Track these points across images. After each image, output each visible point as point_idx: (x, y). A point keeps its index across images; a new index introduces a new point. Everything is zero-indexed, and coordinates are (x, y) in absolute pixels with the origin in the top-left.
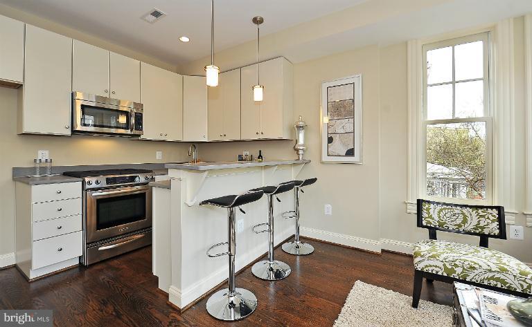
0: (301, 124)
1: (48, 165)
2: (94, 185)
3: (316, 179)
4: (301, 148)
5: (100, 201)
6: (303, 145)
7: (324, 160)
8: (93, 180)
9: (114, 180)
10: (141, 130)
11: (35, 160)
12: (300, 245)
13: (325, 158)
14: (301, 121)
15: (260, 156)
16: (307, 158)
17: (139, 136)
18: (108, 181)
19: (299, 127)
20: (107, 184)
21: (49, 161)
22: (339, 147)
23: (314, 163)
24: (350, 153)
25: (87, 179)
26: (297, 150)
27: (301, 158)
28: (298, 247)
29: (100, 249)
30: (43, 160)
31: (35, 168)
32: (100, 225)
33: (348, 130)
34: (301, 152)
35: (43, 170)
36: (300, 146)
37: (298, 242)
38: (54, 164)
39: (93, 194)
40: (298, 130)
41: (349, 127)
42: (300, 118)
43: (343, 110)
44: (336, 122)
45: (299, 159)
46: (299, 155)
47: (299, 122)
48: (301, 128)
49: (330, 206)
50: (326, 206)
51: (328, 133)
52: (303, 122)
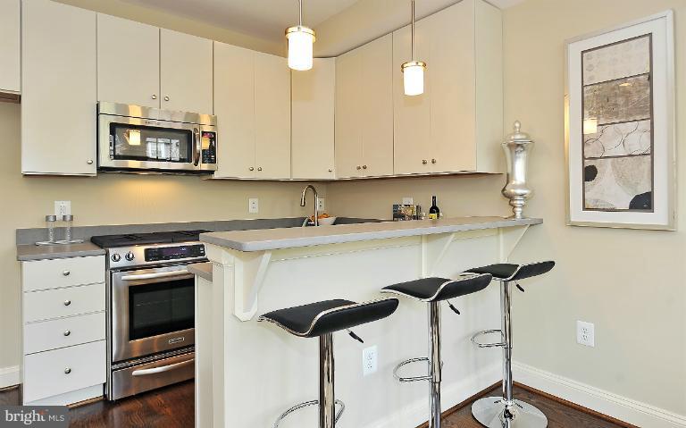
0: (518, 139)
1: (67, 225)
2: (123, 263)
3: (551, 264)
4: (519, 191)
5: (135, 291)
6: (524, 186)
7: (574, 219)
8: (122, 252)
9: (159, 254)
10: (214, 161)
11: (47, 218)
13: (578, 215)
14: (520, 133)
15: (434, 209)
16: (533, 215)
17: (212, 172)
18: (149, 255)
19: (516, 147)
20: (147, 259)
21: (68, 218)
22: (613, 189)
23: (552, 225)
24: (643, 202)
25: (112, 251)
26: (511, 198)
27: (518, 214)
29: (135, 373)
30: (59, 217)
31: (47, 230)
32: (134, 333)
33: (636, 149)
34: (518, 202)
35: (60, 232)
36: (515, 187)
38: (76, 224)
39: (124, 278)
40: (511, 152)
41: (639, 142)
42: (517, 125)
43: (621, 101)
44: (605, 131)
45: (514, 216)
46: (515, 207)
47: (515, 134)
48: (519, 149)
49: (590, 326)
50: (581, 324)
51: (584, 158)
52: (522, 134)
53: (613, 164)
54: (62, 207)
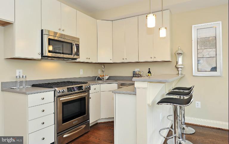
0: (180, 52)
1: (24, 80)
4: (181, 66)
5: (64, 104)
7: (194, 74)
10: (78, 55)
11: (17, 77)
12: (185, 128)
14: (180, 50)
15: (149, 72)
20: (68, 92)
22: (206, 66)
26: (177, 68)
27: (180, 73)
28: (184, 129)
29: (64, 136)
31: (16, 82)
32: (65, 120)
33: (212, 56)
34: (180, 69)
36: (179, 65)
37: (184, 126)
39: (61, 99)
40: (178, 55)
41: (213, 54)
42: (179, 48)
43: (208, 43)
44: (204, 51)
45: (179, 74)
46: (179, 71)
47: (178, 50)
48: (180, 54)
49: (199, 103)
50: (197, 102)
51: (198, 58)
52: (181, 50)
53: (206, 59)
54: (19, 72)
